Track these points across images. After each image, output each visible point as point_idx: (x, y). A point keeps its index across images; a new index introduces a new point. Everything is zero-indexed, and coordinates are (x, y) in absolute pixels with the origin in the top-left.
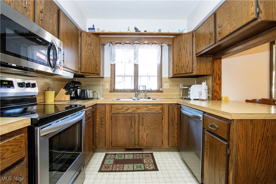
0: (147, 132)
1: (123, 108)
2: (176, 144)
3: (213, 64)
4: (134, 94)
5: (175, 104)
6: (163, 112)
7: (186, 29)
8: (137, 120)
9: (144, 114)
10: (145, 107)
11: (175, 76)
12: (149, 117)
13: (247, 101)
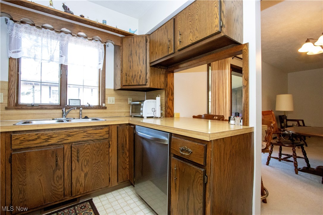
0: (86, 170)
1: (39, 138)
2: (128, 177)
3: (166, 77)
4: (60, 111)
5: (127, 124)
6: (110, 137)
7: (137, 31)
8: (68, 154)
9: (80, 143)
10: (82, 131)
11: (124, 87)
12: (89, 146)
13: (194, 117)
